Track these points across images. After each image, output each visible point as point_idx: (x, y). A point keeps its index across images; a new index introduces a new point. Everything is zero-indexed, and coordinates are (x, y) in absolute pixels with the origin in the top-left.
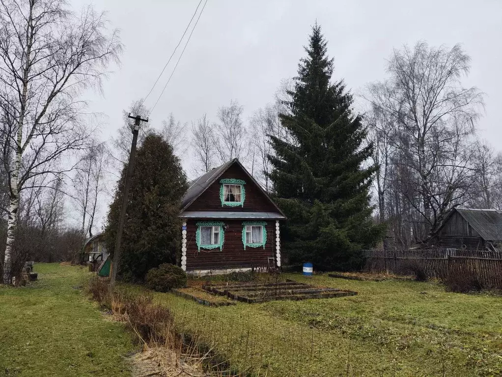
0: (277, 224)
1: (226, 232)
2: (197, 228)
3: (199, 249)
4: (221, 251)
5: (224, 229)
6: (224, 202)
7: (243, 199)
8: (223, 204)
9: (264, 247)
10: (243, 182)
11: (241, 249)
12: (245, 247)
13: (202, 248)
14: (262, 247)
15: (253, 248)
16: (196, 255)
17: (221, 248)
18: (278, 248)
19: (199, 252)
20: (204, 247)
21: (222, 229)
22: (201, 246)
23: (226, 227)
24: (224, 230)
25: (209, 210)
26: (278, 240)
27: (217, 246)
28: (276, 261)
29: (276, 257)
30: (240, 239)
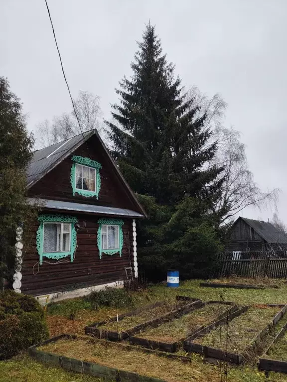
0: (134, 224)
1: (79, 233)
2: (37, 225)
3: (41, 259)
4: (72, 261)
5: (76, 227)
6: (75, 190)
7: (98, 188)
8: (74, 191)
9: (120, 253)
10: (99, 165)
11: (96, 258)
12: (100, 254)
13: (45, 258)
14: (118, 254)
15: (110, 255)
16: (36, 271)
17: (72, 257)
18: (135, 254)
19: (41, 264)
20: (48, 256)
21: (74, 228)
22: (44, 255)
23: (78, 226)
24: (76, 230)
25: (56, 198)
26: (135, 244)
27: (66, 254)
28: (134, 271)
29: (133, 266)
30: (95, 242)
